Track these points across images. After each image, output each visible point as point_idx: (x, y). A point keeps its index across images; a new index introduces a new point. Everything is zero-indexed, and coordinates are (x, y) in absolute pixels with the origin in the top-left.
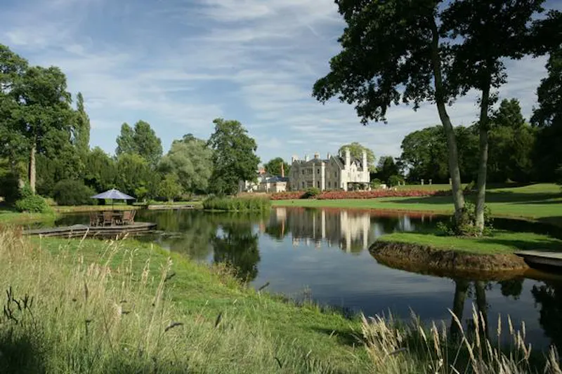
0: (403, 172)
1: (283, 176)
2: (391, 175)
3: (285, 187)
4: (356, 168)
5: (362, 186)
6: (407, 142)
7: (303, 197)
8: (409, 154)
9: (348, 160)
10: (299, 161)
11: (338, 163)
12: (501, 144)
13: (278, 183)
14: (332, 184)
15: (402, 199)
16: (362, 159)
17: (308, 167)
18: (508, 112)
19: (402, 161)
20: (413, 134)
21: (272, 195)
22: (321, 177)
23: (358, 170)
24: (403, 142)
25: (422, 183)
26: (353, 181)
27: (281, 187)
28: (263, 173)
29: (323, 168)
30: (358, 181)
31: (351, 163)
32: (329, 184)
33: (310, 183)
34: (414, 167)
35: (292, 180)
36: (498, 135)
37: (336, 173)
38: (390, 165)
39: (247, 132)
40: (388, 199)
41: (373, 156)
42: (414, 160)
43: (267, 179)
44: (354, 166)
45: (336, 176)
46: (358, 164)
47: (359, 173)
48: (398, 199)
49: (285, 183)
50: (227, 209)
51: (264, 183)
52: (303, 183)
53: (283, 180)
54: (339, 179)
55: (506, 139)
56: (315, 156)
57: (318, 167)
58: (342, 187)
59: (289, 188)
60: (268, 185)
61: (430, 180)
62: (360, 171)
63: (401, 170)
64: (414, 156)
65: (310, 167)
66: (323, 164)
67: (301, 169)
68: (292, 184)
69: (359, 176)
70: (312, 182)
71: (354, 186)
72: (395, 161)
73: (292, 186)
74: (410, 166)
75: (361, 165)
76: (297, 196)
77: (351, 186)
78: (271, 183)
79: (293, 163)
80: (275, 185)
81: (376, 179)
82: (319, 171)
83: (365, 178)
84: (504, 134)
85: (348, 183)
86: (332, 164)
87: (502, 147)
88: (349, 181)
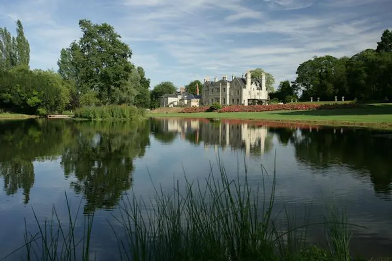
0: (297, 93)
1: (198, 94)
2: (288, 95)
3: (198, 103)
4: (255, 88)
5: (260, 102)
6: (301, 69)
7: (208, 111)
8: (302, 78)
9: (249, 81)
10: (209, 82)
11: (240, 83)
12: (382, 67)
13: (192, 100)
14: (235, 101)
15: (290, 111)
16: (261, 80)
17: (216, 87)
18: (389, 40)
19: (297, 84)
20: (307, 62)
21: (185, 110)
22: (226, 95)
23: (258, 89)
24: (298, 69)
25: (312, 100)
26: (253, 98)
27: (195, 103)
28: (183, 92)
29: (228, 87)
30: (257, 98)
31: (252, 83)
32: (233, 100)
33: (218, 99)
34: (306, 89)
35: (204, 97)
36: (381, 59)
37: (238, 91)
38: (286, 87)
39: (120, 37)
40: (278, 112)
41: (273, 79)
42: (307, 84)
43: (185, 96)
44: (254, 86)
45: (238, 94)
46: (258, 84)
47: (258, 91)
48: (287, 111)
49: (199, 100)
50: (91, 118)
51: (182, 100)
52: (212, 100)
53: (197, 97)
54: (241, 96)
55: (387, 62)
56: (224, 78)
57: (224, 87)
58: (243, 102)
59: (201, 103)
60: (186, 102)
61: (318, 98)
62: (260, 90)
63: (295, 91)
64: (306, 80)
65: (218, 87)
66: (228, 84)
67: (211, 88)
68: (204, 101)
69: (258, 94)
70: (219, 99)
71: (253, 101)
72: (291, 85)
73: (204, 102)
74: (303, 88)
75: (260, 85)
76: (203, 110)
77: (250, 102)
78: (188, 100)
79: (205, 83)
80: (190, 101)
81: (275, 98)
82: (225, 90)
83: (264, 95)
84: (385, 58)
85: (248, 100)
86: (236, 84)
87: (384, 69)
88: (250, 98)
